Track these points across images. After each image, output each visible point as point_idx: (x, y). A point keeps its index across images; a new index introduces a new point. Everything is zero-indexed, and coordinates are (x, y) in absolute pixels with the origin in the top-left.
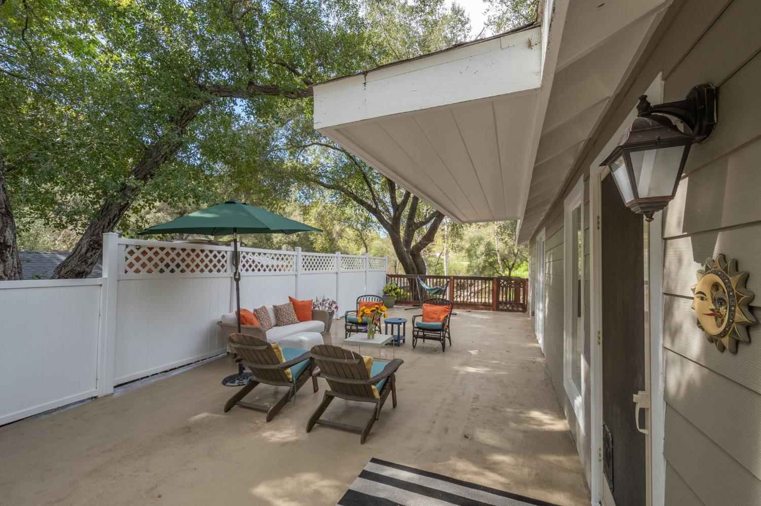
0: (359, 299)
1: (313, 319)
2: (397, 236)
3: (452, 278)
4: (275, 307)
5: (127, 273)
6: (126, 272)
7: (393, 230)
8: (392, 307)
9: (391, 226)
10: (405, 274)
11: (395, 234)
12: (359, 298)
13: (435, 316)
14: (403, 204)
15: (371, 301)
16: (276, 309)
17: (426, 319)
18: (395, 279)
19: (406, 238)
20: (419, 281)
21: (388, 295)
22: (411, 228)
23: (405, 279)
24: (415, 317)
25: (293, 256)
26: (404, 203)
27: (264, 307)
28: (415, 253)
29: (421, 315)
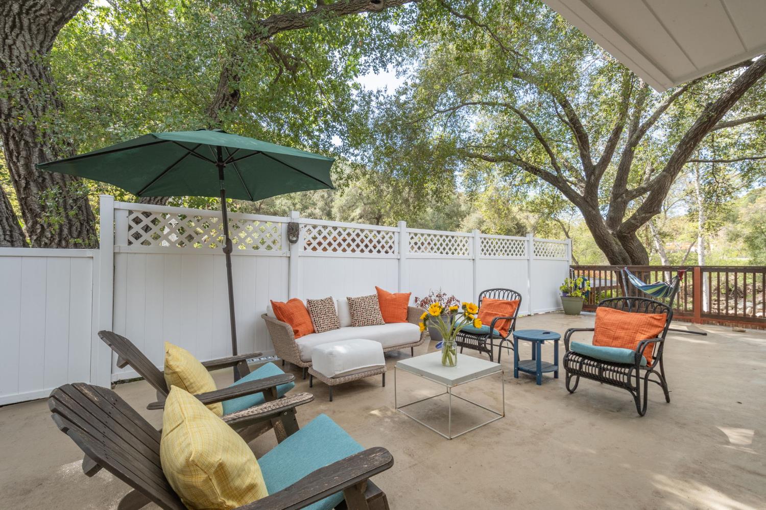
0: (483, 295)
1: (408, 320)
2: (594, 212)
3: (697, 270)
4: (349, 299)
5: (132, 245)
6: (130, 243)
7: (587, 204)
8: (578, 314)
9: (584, 198)
10: (610, 265)
11: (590, 209)
12: (483, 292)
13: (622, 333)
14: (603, 162)
15: (501, 299)
16: (351, 303)
17: (600, 338)
18: (584, 273)
19: (612, 214)
20: (626, 275)
21: (569, 295)
22: (620, 199)
23: (608, 272)
24: (571, 331)
25: (393, 233)
26: (605, 160)
27: (331, 299)
28: (626, 235)
29: (593, 330)
